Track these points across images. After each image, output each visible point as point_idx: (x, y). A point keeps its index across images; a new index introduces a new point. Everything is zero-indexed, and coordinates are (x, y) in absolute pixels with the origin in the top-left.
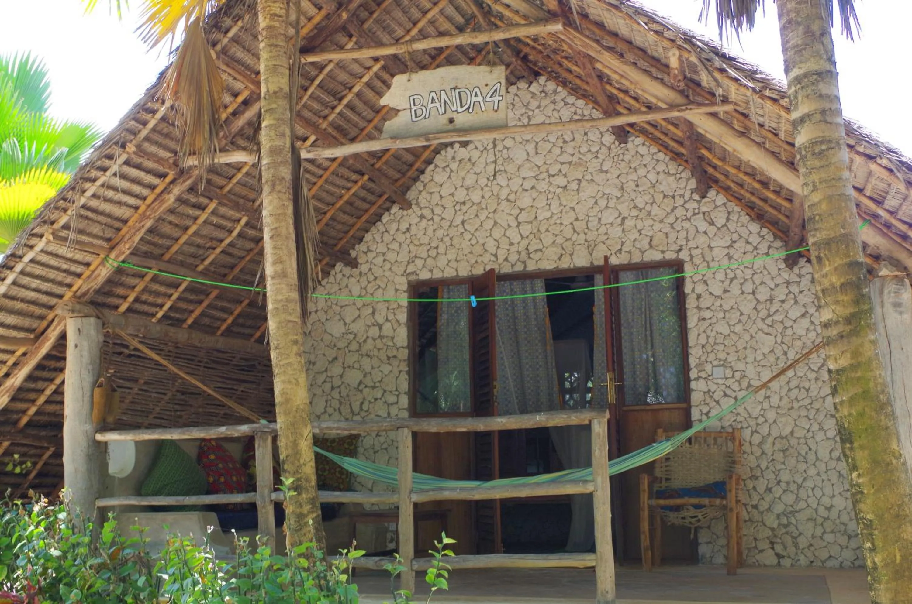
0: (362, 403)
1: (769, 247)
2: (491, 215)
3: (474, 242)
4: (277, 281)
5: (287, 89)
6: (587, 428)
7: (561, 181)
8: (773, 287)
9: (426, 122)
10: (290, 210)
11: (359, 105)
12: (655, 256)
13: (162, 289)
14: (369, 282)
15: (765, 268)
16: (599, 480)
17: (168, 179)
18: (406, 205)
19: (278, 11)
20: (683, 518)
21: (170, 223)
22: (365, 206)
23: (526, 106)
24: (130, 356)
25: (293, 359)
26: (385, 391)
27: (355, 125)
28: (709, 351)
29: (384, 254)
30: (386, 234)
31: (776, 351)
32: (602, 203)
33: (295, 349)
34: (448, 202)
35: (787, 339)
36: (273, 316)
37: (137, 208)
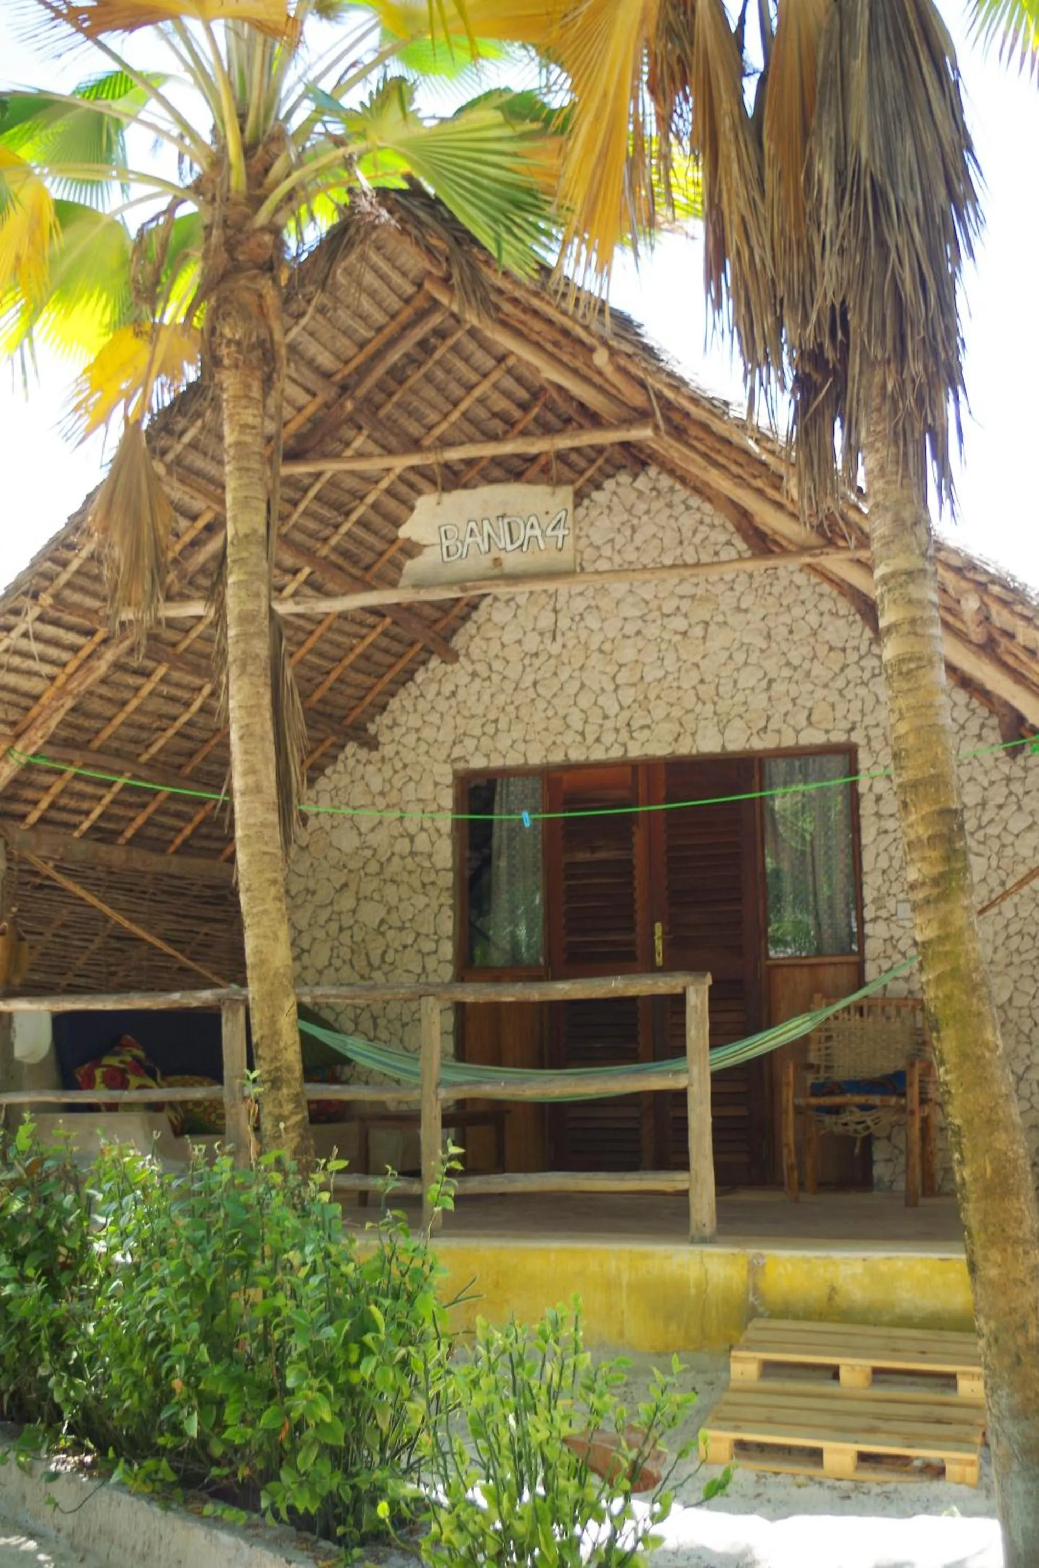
0: (384, 953)
1: (983, 726)
2: (576, 674)
3: (550, 713)
4: (247, 798)
5: (262, 530)
6: (679, 1000)
7: (679, 623)
8: (986, 784)
9: (463, 564)
10: (267, 699)
11: (376, 520)
12: (813, 737)
13: (89, 789)
14: (395, 772)
15: (975, 757)
16: (695, 1071)
17: (98, 638)
18: (451, 657)
19: (251, 420)
20: (845, 1124)
21: (101, 697)
22: (389, 660)
23: (629, 511)
24: (41, 887)
25: (271, 905)
26: (418, 935)
27: (370, 548)
28: (893, 878)
29: (418, 730)
30: (421, 700)
31: (990, 880)
32: (740, 657)
33: (273, 891)
34: (513, 653)
35: (1004, 862)
36: (244, 845)
37: (52, 679)
